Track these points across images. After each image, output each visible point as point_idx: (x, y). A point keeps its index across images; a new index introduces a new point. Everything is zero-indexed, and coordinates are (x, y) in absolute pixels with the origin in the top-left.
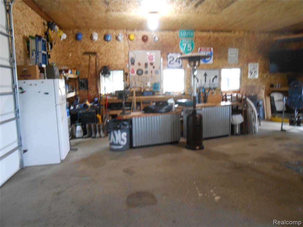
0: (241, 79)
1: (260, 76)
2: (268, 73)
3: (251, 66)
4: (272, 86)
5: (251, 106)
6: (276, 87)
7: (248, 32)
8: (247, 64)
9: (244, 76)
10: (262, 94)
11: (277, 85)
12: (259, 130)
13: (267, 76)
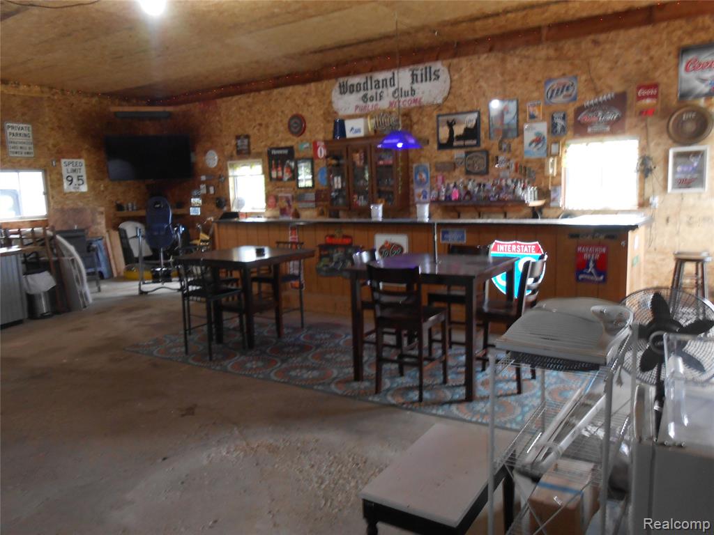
0: (46, 193)
1: (91, 188)
2: (107, 181)
3: (66, 166)
4: (120, 207)
5: (68, 250)
6: (128, 209)
7: (51, 88)
8: (58, 161)
9: (53, 187)
10: (101, 226)
11: (130, 205)
12: (94, 299)
13: (106, 187)
